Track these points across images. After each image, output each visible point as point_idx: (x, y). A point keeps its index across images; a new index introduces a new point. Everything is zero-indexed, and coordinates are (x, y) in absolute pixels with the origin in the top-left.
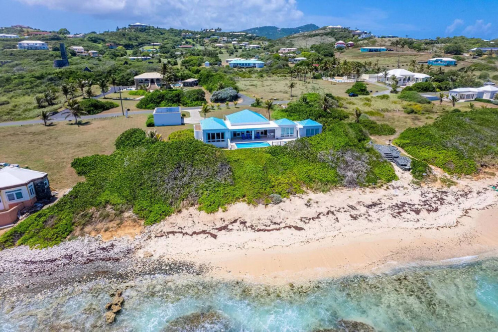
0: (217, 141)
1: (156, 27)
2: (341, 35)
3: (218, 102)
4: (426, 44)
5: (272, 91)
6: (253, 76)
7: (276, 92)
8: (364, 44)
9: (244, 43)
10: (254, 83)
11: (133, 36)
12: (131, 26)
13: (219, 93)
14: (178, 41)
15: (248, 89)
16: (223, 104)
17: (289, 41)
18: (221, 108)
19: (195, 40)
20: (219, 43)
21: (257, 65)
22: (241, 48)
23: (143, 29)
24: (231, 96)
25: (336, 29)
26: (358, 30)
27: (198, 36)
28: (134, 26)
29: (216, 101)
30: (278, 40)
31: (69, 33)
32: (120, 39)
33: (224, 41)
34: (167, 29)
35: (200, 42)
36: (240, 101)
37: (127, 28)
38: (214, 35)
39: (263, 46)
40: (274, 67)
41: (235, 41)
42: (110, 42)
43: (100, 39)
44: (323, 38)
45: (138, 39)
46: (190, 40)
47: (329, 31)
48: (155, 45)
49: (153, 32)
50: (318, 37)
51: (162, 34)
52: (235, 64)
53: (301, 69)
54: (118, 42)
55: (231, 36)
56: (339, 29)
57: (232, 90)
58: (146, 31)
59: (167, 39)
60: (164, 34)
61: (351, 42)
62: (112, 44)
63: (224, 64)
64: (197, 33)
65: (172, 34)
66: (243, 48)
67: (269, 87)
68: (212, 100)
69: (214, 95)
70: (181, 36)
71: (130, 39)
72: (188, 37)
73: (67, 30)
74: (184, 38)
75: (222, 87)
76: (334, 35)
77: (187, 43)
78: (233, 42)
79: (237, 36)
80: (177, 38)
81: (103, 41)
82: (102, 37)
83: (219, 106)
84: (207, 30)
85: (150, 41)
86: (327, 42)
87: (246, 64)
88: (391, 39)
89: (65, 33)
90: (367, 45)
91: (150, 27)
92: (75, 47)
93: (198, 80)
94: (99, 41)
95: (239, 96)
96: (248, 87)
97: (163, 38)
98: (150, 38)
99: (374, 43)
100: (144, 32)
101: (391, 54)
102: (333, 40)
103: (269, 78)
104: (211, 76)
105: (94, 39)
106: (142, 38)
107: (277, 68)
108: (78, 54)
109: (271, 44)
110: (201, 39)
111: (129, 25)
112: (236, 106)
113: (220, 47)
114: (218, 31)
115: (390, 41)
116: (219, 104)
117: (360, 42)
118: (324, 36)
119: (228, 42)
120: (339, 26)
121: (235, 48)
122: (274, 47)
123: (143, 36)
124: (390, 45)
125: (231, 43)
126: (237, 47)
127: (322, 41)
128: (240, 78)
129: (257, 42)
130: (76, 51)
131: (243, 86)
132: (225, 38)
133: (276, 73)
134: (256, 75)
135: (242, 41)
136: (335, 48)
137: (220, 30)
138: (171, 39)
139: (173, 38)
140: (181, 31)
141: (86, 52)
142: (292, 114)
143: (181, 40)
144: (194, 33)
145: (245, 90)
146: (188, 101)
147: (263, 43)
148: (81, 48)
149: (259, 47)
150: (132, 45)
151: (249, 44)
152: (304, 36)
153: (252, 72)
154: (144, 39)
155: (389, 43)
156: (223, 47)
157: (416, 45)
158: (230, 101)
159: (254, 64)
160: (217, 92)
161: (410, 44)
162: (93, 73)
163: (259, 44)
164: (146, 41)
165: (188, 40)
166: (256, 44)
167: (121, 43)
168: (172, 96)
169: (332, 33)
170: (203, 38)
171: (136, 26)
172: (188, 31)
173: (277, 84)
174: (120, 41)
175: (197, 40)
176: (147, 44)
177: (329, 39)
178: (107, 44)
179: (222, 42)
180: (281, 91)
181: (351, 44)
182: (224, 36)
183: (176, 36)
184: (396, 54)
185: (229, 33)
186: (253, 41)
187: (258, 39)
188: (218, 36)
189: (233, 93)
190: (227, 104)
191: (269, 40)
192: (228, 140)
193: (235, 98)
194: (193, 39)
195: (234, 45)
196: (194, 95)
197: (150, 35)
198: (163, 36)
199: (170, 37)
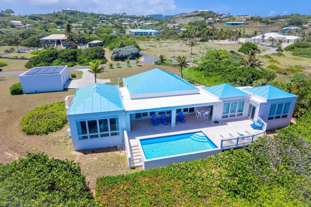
0: (102, 136)
1: (81, 12)
2: (209, 16)
3: (118, 61)
4: (272, 19)
5: (170, 50)
6: (151, 40)
7: (174, 51)
8: (227, 20)
9: (141, 22)
10: (153, 44)
11: (64, 17)
12: (64, 10)
13: (120, 51)
14: (96, 21)
15: (148, 49)
16: (124, 62)
17: (172, 20)
18: (121, 66)
19: (108, 20)
20: (125, 22)
21: (153, 34)
22: (140, 25)
23: (72, 13)
24: (132, 54)
25: (204, 12)
26: (219, 12)
27: (110, 18)
28: (66, 10)
29: (117, 59)
30: (165, 20)
31: (14, 13)
32: (53, 18)
33: (128, 21)
34: (89, 13)
35: (112, 21)
36: (142, 59)
37: (61, 12)
38: (121, 17)
39: (155, 23)
40: (166, 34)
41: (135, 21)
42: (46, 20)
43: (38, 18)
44: (195, 18)
45: (67, 19)
46: (105, 21)
47: (199, 13)
48: (80, 23)
49: (79, 15)
50: (193, 17)
51: (85, 16)
52: (136, 32)
53: (192, 33)
54: (52, 20)
55: (133, 18)
56: (207, 12)
57: (133, 47)
58: (74, 14)
59: (89, 19)
60: (87, 16)
61: (217, 19)
62: (47, 21)
63: (127, 33)
64: (110, 16)
65: (92, 17)
66: (141, 25)
67: (167, 47)
68: (112, 58)
69: (114, 53)
70: (99, 18)
71: (61, 19)
72: (104, 18)
73: (11, 10)
74: (101, 19)
75: (122, 46)
76: (204, 16)
77: (103, 22)
78: (134, 22)
79: (137, 18)
80: (96, 19)
81: (41, 19)
82: (40, 16)
83: (118, 64)
84: (116, 14)
85: (76, 20)
86: (199, 21)
87: (144, 33)
88: (246, 17)
89: (10, 12)
90: (229, 21)
91: (77, 12)
92: (14, 22)
93: (103, 42)
94: (37, 19)
95: (140, 54)
96: (148, 47)
97: (86, 19)
98: (76, 18)
99: (234, 19)
100: (73, 15)
101: (248, 26)
102: (203, 19)
103: (164, 41)
104: (114, 38)
105: (33, 17)
106: (70, 18)
107: (169, 35)
108: (16, 26)
109: (160, 22)
110: (113, 20)
111: (62, 10)
112: (138, 64)
113: (126, 25)
114: (124, 15)
115: (245, 18)
116: (120, 62)
117: (223, 19)
118: (197, 17)
119: (131, 22)
120: (206, 10)
121: (136, 25)
122: (163, 24)
123: (71, 17)
124: (245, 20)
125: (133, 22)
126: (137, 24)
127: (196, 20)
128: (140, 41)
129: (151, 21)
130: (15, 24)
131: (144, 46)
132: (129, 19)
133: (169, 38)
134: (153, 39)
135: (140, 21)
136: (207, 23)
137: (125, 14)
138: (92, 20)
139: (93, 19)
140: (99, 15)
141: (23, 25)
142: (210, 74)
143: (99, 20)
144: (107, 16)
145: (145, 50)
146: (85, 60)
147: (155, 22)
148: (19, 22)
149: (152, 24)
150: (62, 22)
151: (145, 23)
152: (183, 17)
153: (150, 37)
154: (72, 19)
155: (244, 20)
156: (127, 25)
157: (264, 20)
158: (131, 59)
159: (151, 33)
160: (118, 50)
161: (260, 20)
162: (5, 35)
163: (152, 22)
164: (73, 21)
165: (103, 20)
166: (150, 22)
167: (54, 21)
168: (67, 54)
169: (202, 15)
170: (114, 19)
171: (67, 10)
172: (103, 15)
173: (173, 45)
174: (54, 19)
175: (110, 21)
176: (74, 22)
177: (200, 18)
178: (43, 21)
179: (127, 22)
180: (179, 51)
181: (218, 20)
182: (128, 18)
183: (95, 18)
184: (252, 26)
185: (131, 16)
186: (148, 21)
187: (151, 20)
188: (124, 18)
189: (134, 51)
190: (128, 62)
191: (158, 20)
192: (125, 132)
193: (136, 56)
194: (107, 20)
195: (135, 23)
196: (92, 53)
197: (77, 17)
198: (86, 17)
199: (91, 19)
